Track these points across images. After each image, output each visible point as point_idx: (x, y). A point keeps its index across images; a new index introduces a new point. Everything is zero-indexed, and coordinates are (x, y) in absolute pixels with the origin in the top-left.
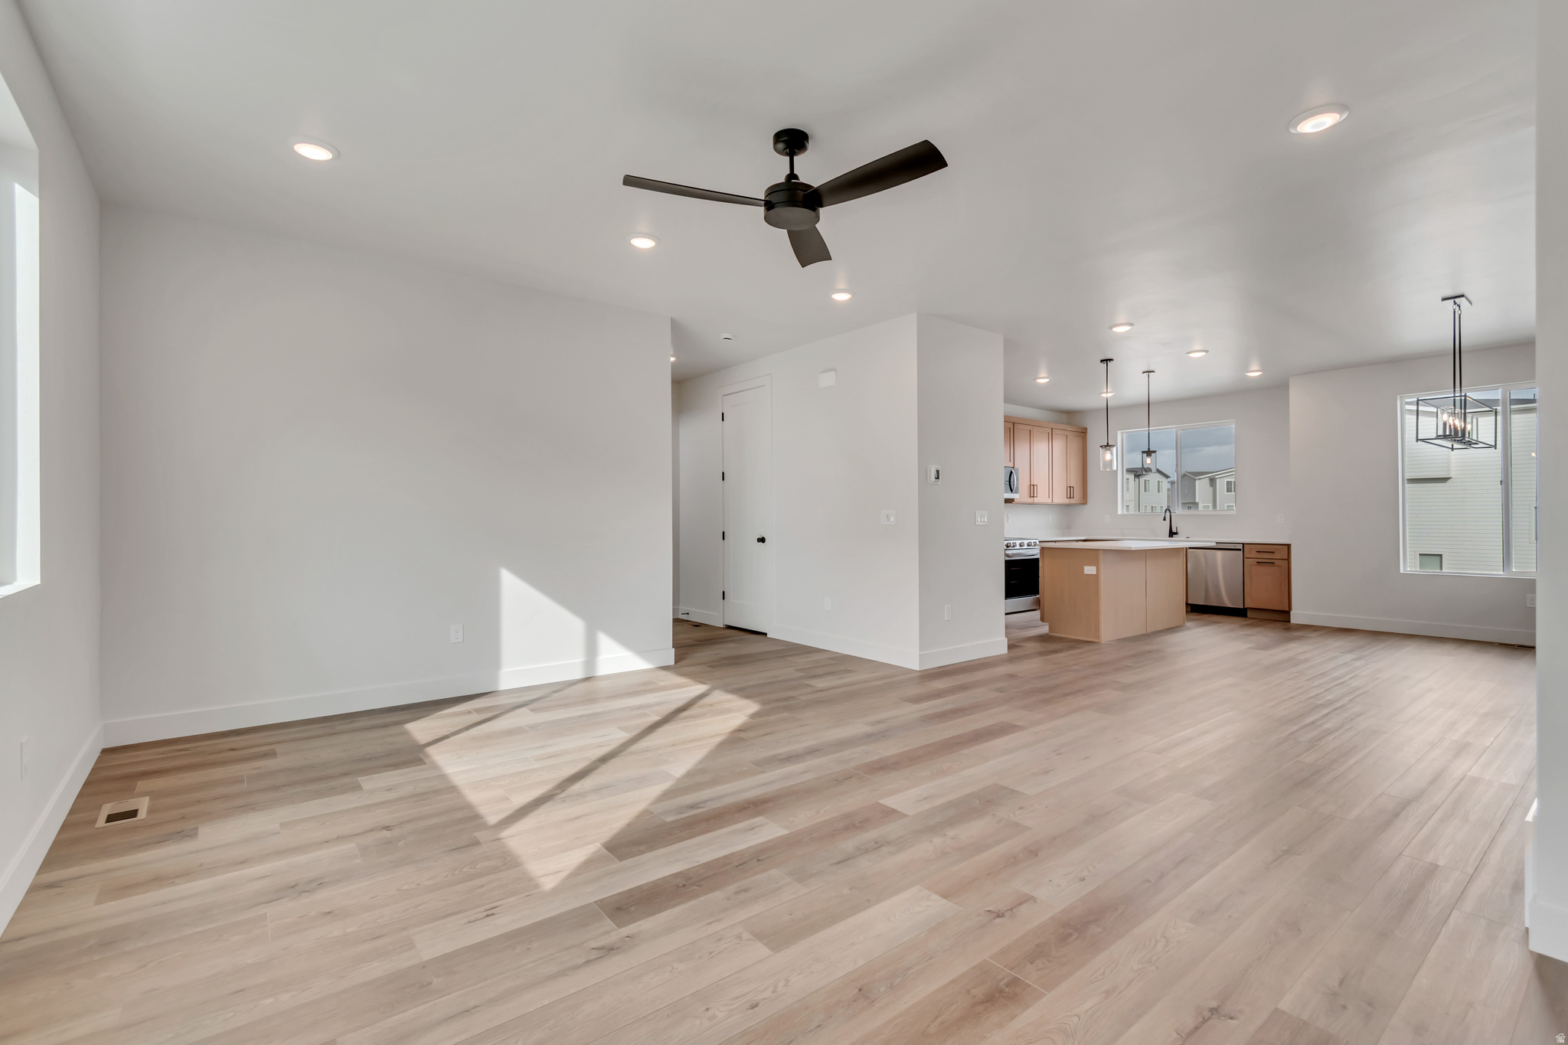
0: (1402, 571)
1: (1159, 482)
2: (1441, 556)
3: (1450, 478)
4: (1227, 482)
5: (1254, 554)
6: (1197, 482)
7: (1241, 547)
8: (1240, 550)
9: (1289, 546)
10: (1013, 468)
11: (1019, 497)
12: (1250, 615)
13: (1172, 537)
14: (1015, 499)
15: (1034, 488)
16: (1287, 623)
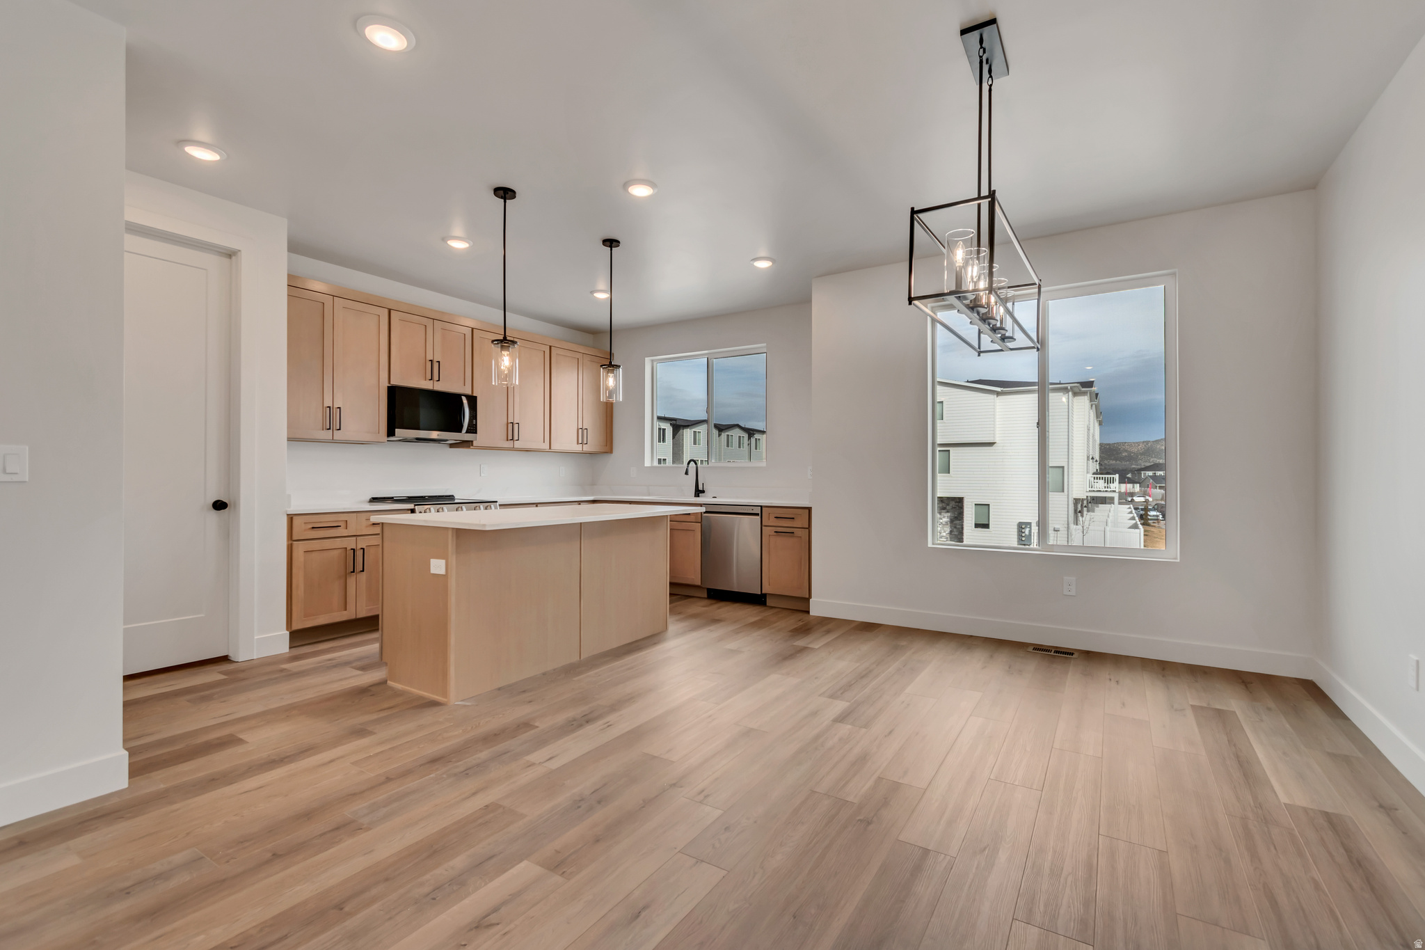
0: (930, 545)
2: (989, 505)
3: (995, 443)
5: (773, 522)
7: (758, 510)
8: (757, 514)
9: (809, 509)
10: (466, 396)
11: (480, 438)
12: (769, 602)
13: (699, 496)
14: (472, 441)
15: (516, 426)
16: (806, 615)
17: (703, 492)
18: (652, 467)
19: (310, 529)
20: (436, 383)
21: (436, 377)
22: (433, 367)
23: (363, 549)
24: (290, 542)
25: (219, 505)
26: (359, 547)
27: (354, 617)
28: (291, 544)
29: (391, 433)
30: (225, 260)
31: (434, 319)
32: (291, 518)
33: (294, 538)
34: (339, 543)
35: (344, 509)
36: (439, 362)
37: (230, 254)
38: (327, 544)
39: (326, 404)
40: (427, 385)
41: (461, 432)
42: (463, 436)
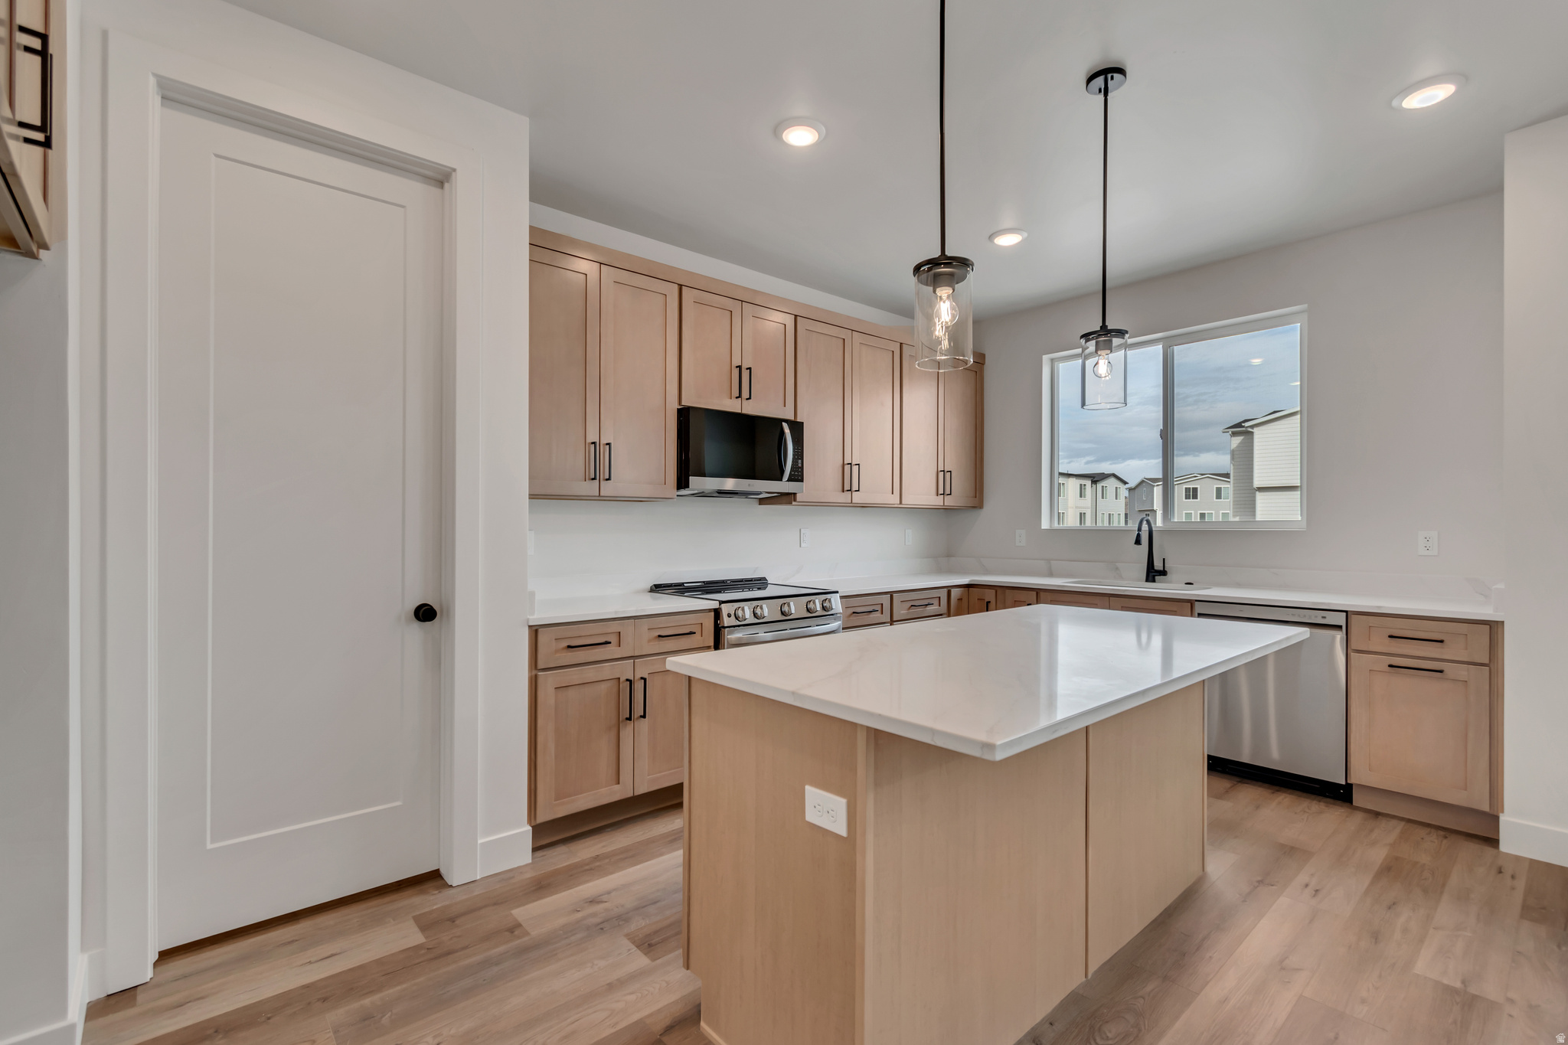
1: (1116, 488)
4: (1186, 488)
6: (1155, 488)
7: (1340, 620)
8: (1339, 627)
10: (786, 421)
11: (805, 490)
12: (1358, 798)
13: (1154, 581)
14: (795, 494)
15: (855, 469)
16: (1489, 851)
17: (1163, 573)
18: (1051, 531)
19: (564, 648)
20: (745, 402)
21: (745, 394)
22: (742, 377)
23: (645, 680)
24: (534, 672)
25: (425, 613)
26: (638, 675)
27: (630, 794)
28: (536, 676)
29: (682, 483)
30: (434, 191)
31: (745, 301)
32: (535, 631)
33: (541, 665)
34: (607, 671)
35: (616, 612)
36: (750, 369)
37: (440, 178)
38: (590, 673)
39: (590, 439)
40: (732, 406)
41: (781, 480)
42: (783, 486)
